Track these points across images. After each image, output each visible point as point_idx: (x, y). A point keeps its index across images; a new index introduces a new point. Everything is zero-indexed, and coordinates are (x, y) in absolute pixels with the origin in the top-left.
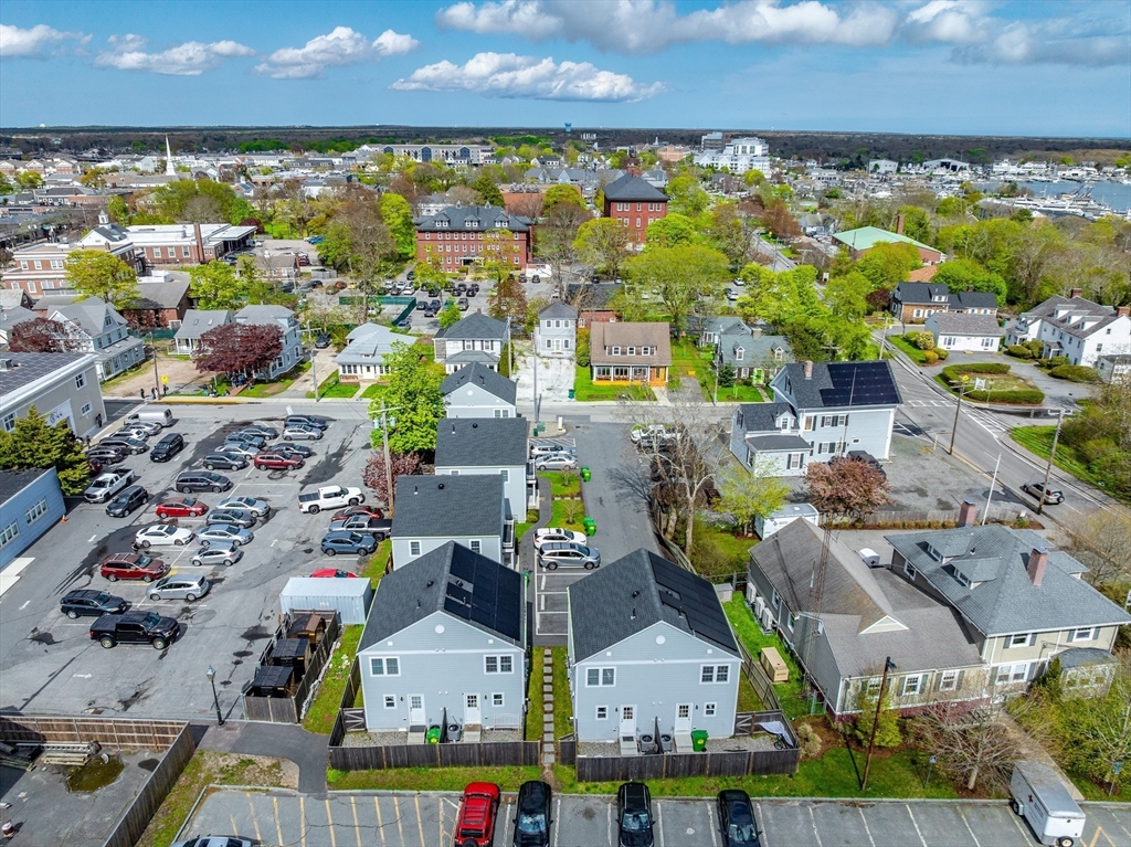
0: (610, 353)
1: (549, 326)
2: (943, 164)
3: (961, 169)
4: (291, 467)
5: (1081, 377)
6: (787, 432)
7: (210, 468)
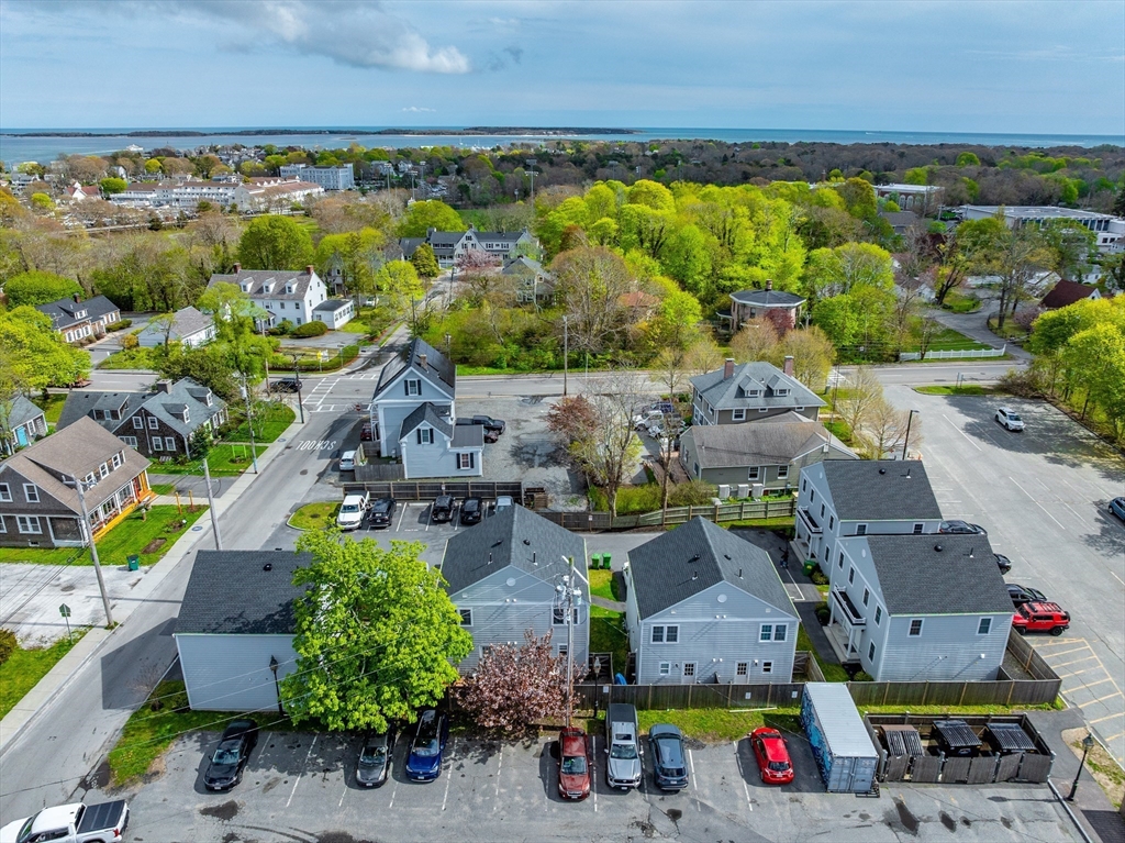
5: (319, 329)
6: (453, 425)
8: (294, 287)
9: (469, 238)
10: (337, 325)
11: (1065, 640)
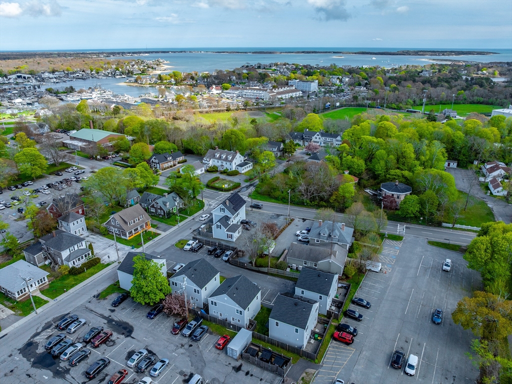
0: (130, 225)
1: (74, 225)
2: (19, 77)
3: (28, 78)
4: (110, 337)
5: (235, 173)
6: (231, 224)
7: (77, 364)
8: (230, 158)
9: (318, 135)
10: (243, 172)
11: (348, 348)
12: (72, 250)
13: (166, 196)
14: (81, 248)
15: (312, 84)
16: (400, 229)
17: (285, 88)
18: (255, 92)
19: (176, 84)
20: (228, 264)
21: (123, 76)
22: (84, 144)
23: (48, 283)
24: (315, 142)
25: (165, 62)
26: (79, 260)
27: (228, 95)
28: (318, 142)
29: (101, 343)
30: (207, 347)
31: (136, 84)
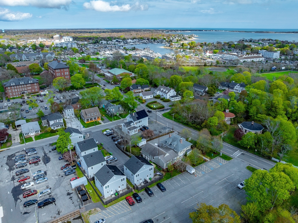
0: (88, 116)
1: (68, 111)
2: (117, 41)
3: (121, 42)
4: (38, 162)
5: (168, 101)
6: (133, 126)
7: (18, 168)
8: (167, 92)
10: (173, 101)
11: (129, 207)
12: (55, 122)
13: (115, 106)
14: (60, 122)
15: (275, 54)
16: (238, 153)
17: (254, 55)
18: (231, 56)
19: (189, 49)
20: (116, 146)
21: (166, 43)
22: (112, 75)
23: (40, 133)
24: (236, 90)
25: (196, 36)
26: (57, 127)
27: (215, 57)
28: (238, 90)
29: (33, 163)
30: (67, 180)
31: (169, 48)
